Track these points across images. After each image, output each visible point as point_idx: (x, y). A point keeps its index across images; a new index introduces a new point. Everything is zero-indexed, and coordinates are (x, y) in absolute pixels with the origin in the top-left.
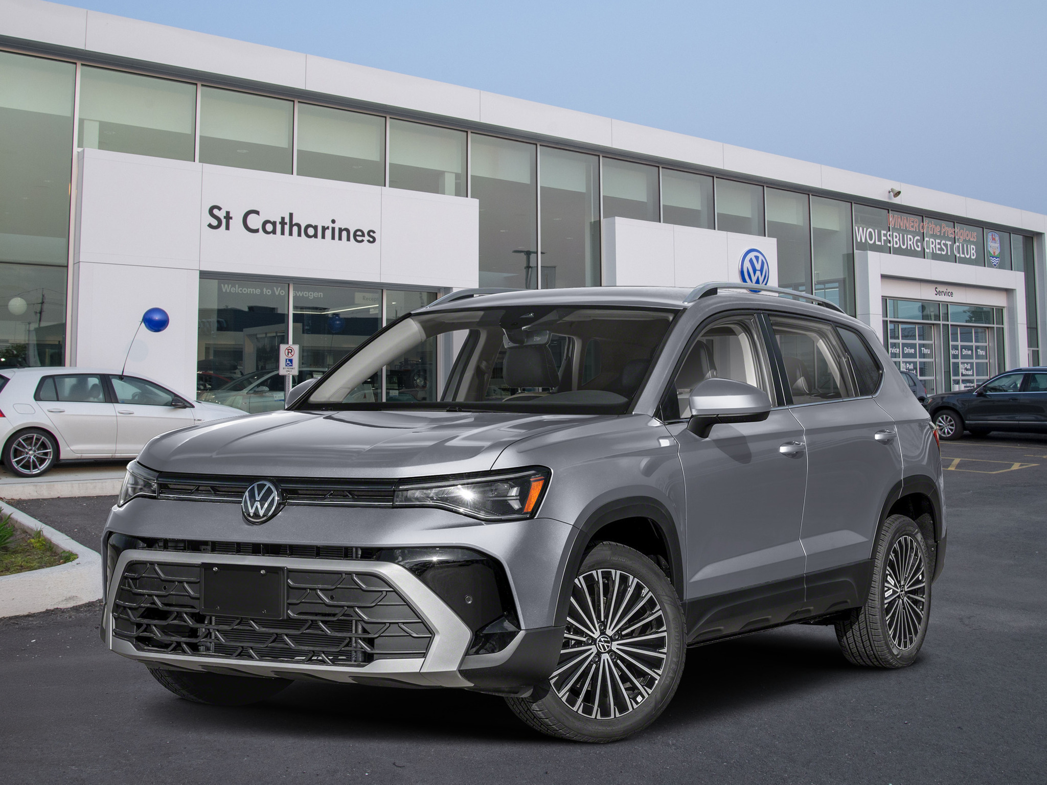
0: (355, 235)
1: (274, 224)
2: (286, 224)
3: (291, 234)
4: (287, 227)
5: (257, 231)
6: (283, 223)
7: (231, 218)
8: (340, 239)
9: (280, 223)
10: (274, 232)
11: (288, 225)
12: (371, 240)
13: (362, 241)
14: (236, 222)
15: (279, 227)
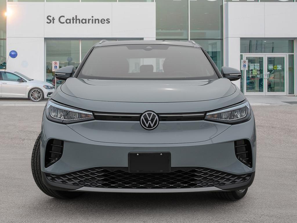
0: (101, 21)
1: (70, 20)
2: (74, 19)
3: (76, 23)
4: (75, 21)
5: (64, 23)
6: (73, 19)
7: (55, 19)
8: (95, 23)
9: (72, 19)
10: (70, 23)
11: (75, 20)
12: (108, 22)
13: (104, 23)
14: (56, 21)
15: (72, 21)
